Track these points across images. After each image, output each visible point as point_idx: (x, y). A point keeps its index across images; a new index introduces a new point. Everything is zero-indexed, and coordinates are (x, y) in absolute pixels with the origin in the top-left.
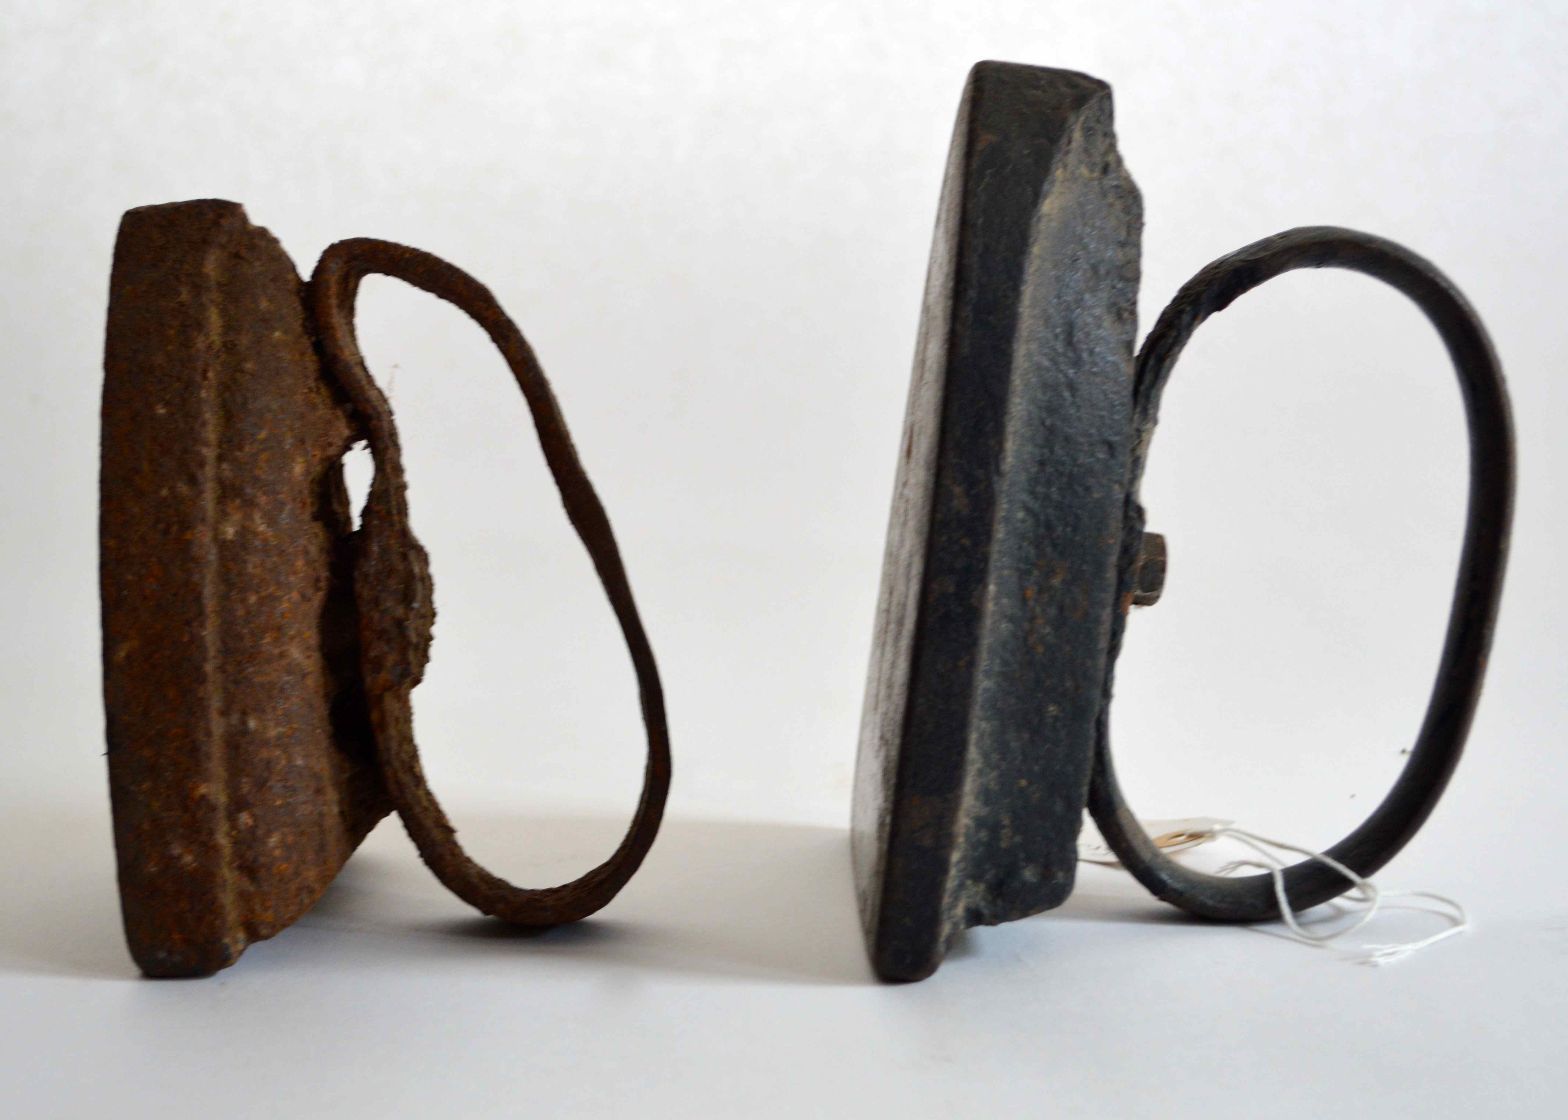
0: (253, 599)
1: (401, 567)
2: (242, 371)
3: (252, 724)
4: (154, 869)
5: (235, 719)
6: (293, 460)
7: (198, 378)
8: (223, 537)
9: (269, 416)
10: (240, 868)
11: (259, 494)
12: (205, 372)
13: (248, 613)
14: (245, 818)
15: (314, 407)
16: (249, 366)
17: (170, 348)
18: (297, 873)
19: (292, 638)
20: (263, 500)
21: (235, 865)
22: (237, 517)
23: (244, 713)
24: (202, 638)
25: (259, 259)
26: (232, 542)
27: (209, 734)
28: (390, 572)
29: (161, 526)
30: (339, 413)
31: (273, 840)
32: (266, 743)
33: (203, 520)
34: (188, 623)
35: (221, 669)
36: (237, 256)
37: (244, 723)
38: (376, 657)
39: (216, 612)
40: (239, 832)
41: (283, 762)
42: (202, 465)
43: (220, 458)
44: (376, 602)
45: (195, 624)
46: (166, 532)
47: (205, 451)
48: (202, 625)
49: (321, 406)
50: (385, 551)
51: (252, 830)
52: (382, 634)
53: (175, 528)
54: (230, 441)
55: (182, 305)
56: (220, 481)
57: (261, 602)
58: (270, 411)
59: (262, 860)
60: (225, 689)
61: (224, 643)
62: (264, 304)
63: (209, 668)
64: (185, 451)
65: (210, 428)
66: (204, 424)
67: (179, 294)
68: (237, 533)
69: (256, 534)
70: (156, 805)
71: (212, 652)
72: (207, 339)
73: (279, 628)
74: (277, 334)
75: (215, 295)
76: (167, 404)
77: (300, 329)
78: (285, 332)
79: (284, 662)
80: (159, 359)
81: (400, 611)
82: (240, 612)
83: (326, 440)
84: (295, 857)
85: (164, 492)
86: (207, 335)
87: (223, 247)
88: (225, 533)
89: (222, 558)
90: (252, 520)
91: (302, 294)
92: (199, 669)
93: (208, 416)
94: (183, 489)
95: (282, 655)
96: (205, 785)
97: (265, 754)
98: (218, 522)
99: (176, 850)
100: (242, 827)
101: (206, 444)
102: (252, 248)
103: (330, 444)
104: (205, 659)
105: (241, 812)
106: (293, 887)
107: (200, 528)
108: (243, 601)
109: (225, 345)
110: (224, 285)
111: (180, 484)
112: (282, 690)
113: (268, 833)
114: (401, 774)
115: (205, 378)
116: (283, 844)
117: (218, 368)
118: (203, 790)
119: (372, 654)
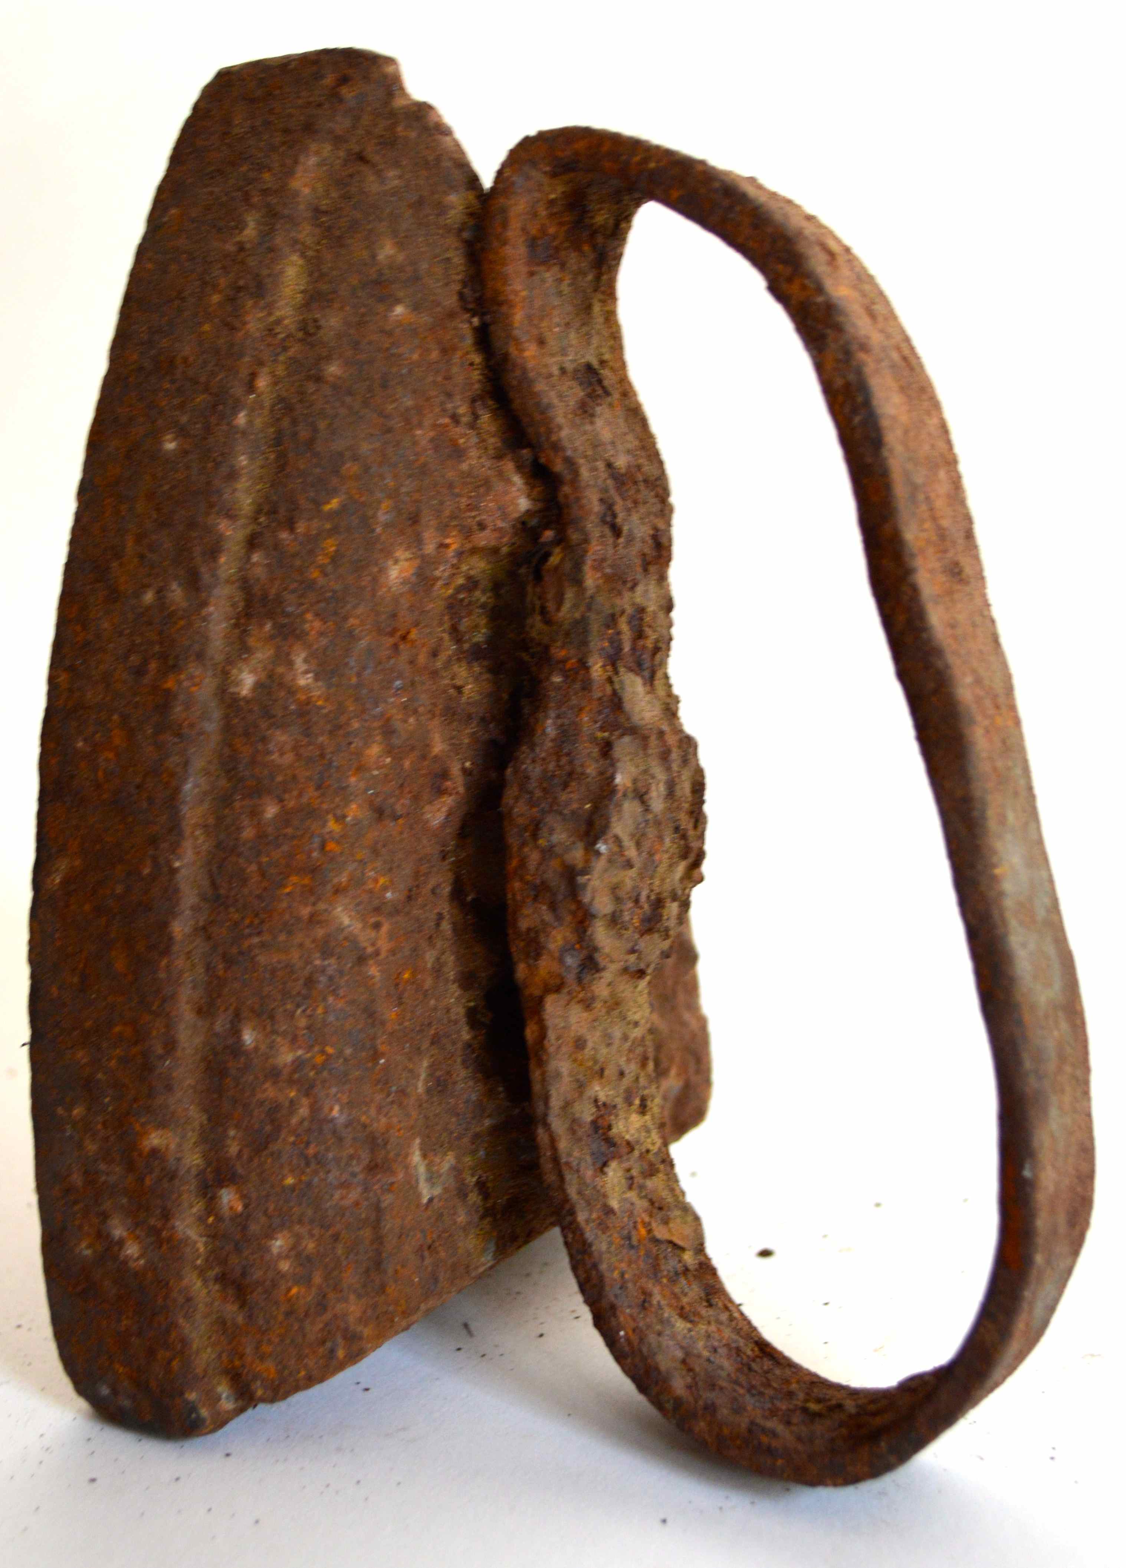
0: (271, 811)
1: (591, 770)
2: (318, 379)
3: (248, 1037)
4: (88, 1252)
5: (221, 1024)
6: (388, 553)
7: (238, 390)
8: (236, 690)
9: (351, 468)
10: (222, 1279)
11: (309, 616)
12: (253, 376)
13: (261, 836)
14: (228, 1198)
15: (459, 453)
16: (333, 369)
17: (207, 327)
18: (322, 1305)
19: (338, 891)
20: (312, 624)
21: (211, 1274)
22: (263, 654)
23: (237, 1018)
24: (173, 871)
25: (397, 164)
26: (247, 700)
27: (171, 1046)
28: (572, 776)
29: (135, 659)
30: (509, 466)
31: (278, 1243)
32: (274, 1074)
33: (200, 656)
34: (153, 841)
35: (204, 931)
36: (361, 158)
37: (236, 1033)
38: (529, 930)
39: (206, 826)
40: (219, 1219)
41: (303, 1111)
42: (213, 552)
43: (252, 543)
44: (535, 828)
45: (164, 845)
46: (140, 672)
47: (224, 527)
48: (175, 847)
49: (473, 453)
50: (567, 735)
51: (242, 1221)
52: (540, 891)
53: (153, 666)
54: (273, 511)
55: (241, 248)
56: (245, 584)
57: (285, 818)
58: (355, 458)
59: (257, 1274)
60: (208, 968)
61: (214, 885)
62: (387, 251)
63: (180, 928)
64: (192, 525)
65: (243, 484)
66: (233, 475)
67: (241, 226)
68: (258, 686)
69: (292, 691)
70: (91, 1147)
71: (189, 897)
72: (270, 314)
73: (314, 870)
74: (399, 310)
75: (306, 233)
76: (182, 432)
77: (451, 301)
78: (416, 307)
79: (320, 932)
80: (187, 349)
81: (577, 855)
82: (248, 833)
83: (474, 517)
84: (317, 1279)
85: (149, 597)
86: (270, 308)
87: (338, 140)
88: (238, 683)
89: (227, 728)
90: (290, 664)
91: (466, 235)
92: (164, 926)
93: (243, 460)
94: (176, 593)
95: (314, 920)
96: (160, 1132)
97: (269, 1091)
98: (230, 661)
99: (118, 1231)
100: (225, 1211)
101: (231, 515)
102: (389, 142)
103: (482, 526)
104: (172, 913)
105: (222, 1187)
106: (314, 1329)
107: (194, 669)
108: (255, 813)
109: (303, 327)
110: (326, 213)
111: (174, 586)
112: (310, 982)
113: (270, 1234)
114: (563, 1145)
115: (251, 387)
116: (295, 1251)
117: (281, 371)
118: (155, 1139)
119: (524, 924)
